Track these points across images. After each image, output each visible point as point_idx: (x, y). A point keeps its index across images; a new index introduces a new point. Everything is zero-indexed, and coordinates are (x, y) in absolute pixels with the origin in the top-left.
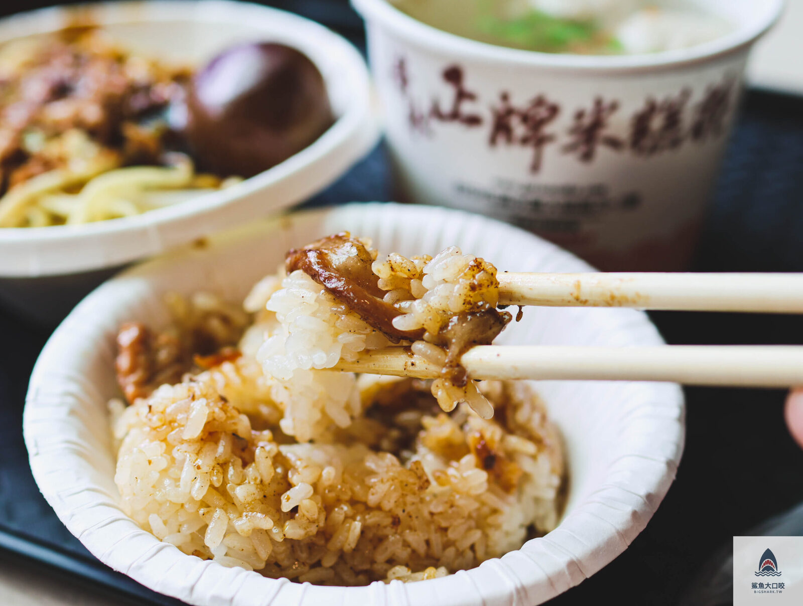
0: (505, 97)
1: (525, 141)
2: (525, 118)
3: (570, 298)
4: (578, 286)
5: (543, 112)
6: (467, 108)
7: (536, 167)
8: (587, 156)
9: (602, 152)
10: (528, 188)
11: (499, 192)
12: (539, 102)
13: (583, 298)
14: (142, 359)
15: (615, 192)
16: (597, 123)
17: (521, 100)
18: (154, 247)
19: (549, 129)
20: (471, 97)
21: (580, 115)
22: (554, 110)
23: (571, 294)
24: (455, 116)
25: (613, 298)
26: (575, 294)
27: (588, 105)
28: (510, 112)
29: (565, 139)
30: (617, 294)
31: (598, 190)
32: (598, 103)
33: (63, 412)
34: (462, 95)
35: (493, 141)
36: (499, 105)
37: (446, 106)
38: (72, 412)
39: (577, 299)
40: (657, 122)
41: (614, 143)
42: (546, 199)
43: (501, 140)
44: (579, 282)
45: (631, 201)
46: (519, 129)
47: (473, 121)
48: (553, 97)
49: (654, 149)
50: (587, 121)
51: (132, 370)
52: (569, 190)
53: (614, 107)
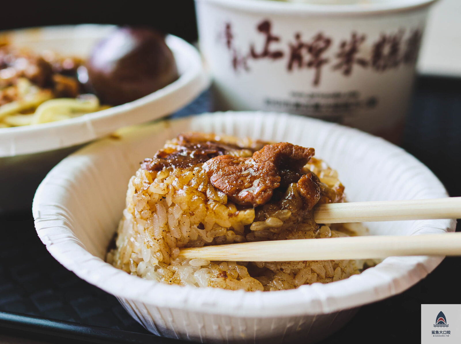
0: (298, 36)
1: (310, 64)
2: (311, 49)
5: (321, 44)
6: (274, 47)
7: (316, 82)
8: (347, 72)
9: (356, 68)
10: (312, 96)
11: (293, 100)
12: (319, 37)
15: (364, 96)
16: (354, 50)
17: (307, 38)
19: (325, 55)
20: (276, 39)
21: (343, 45)
22: (328, 42)
24: (266, 53)
27: (348, 38)
28: (301, 46)
29: (335, 61)
31: (353, 94)
32: (354, 36)
34: (270, 39)
35: (290, 67)
36: (294, 42)
37: (259, 49)
40: (386, 50)
41: (363, 63)
42: (322, 101)
43: (295, 65)
45: (372, 102)
46: (307, 57)
47: (278, 55)
48: (328, 34)
49: (384, 68)
50: (347, 48)
52: (337, 95)
53: (363, 39)
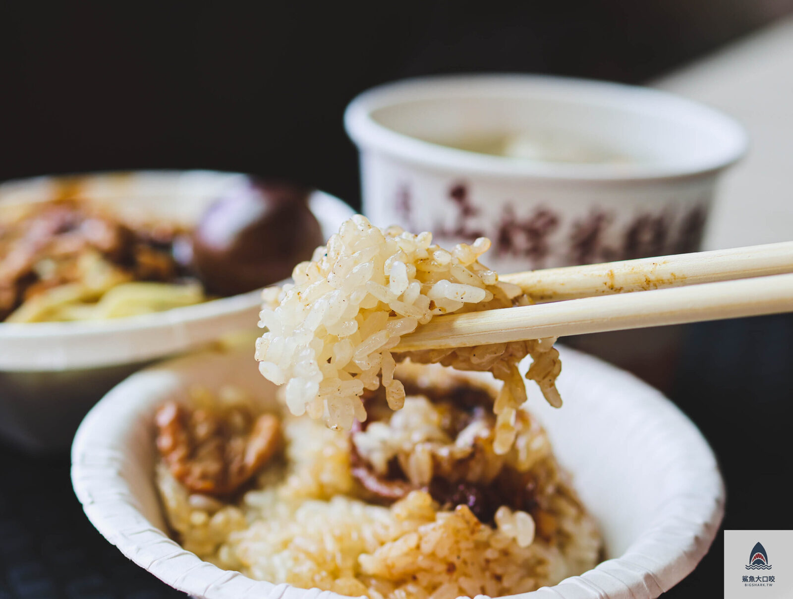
3: (605, 288)
4: (612, 275)
6: (472, 224)
13: (617, 286)
14: (183, 437)
18: (179, 343)
19: (550, 240)
20: (475, 212)
23: (606, 284)
24: (459, 232)
25: (648, 282)
26: (609, 283)
30: (652, 278)
33: (112, 472)
34: (467, 211)
37: (451, 223)
38: (120, 474)
39: (612, 288)
44: (611, 271)
51: (174, 447)
